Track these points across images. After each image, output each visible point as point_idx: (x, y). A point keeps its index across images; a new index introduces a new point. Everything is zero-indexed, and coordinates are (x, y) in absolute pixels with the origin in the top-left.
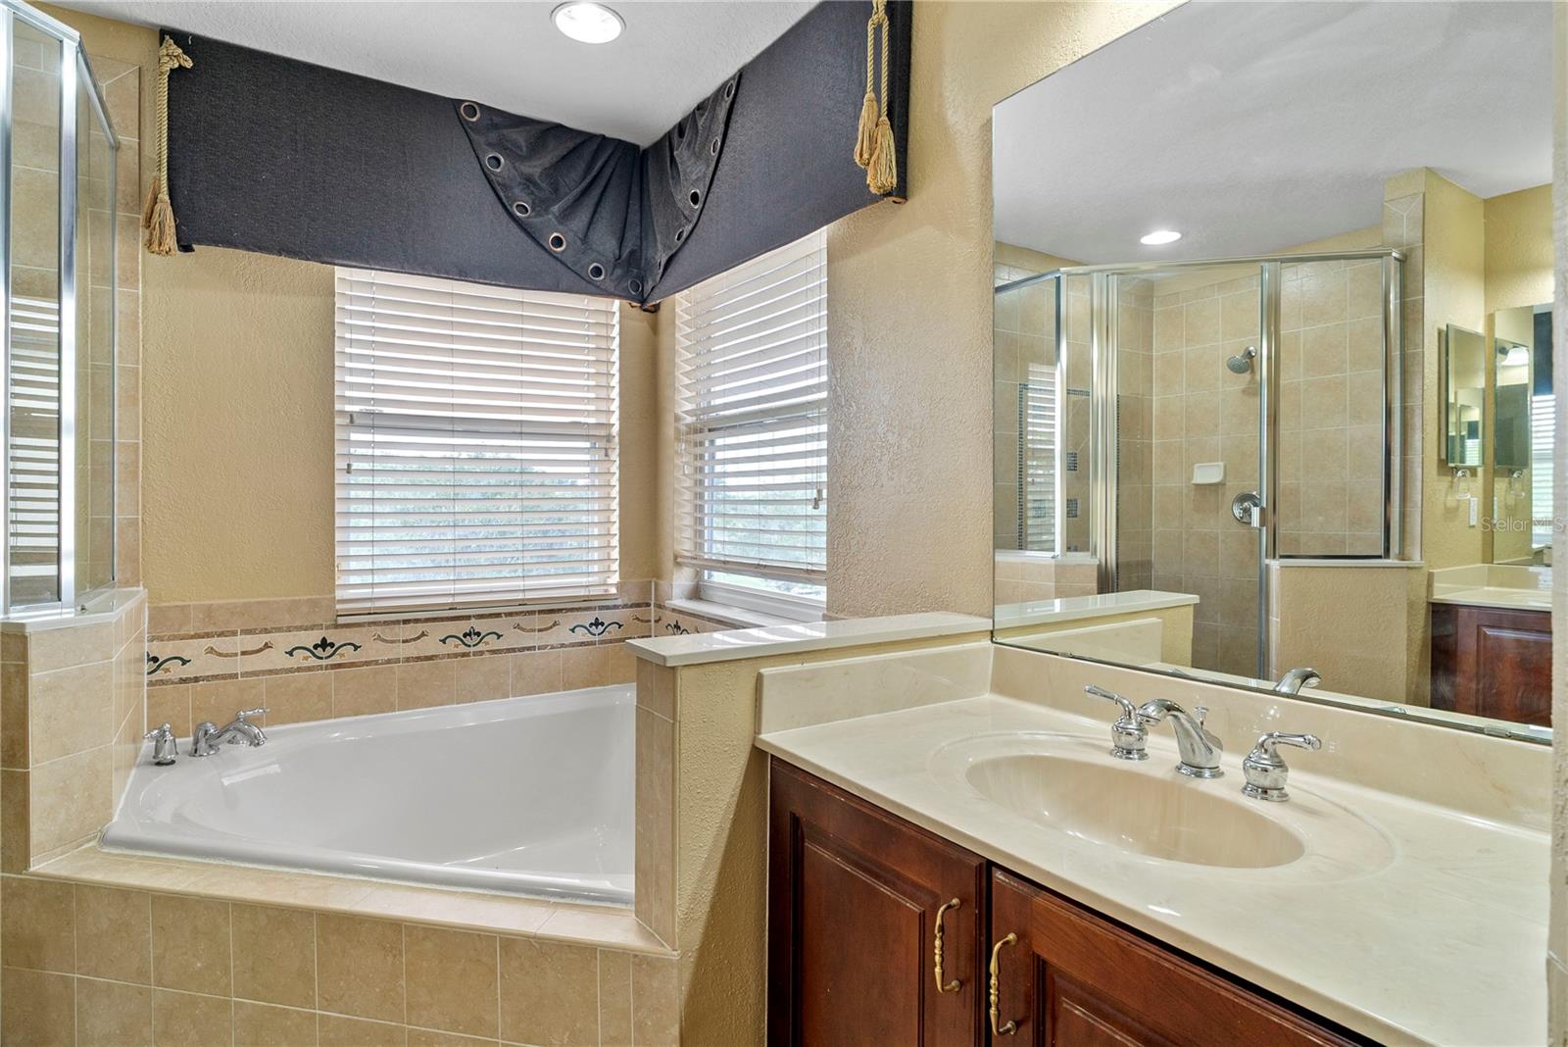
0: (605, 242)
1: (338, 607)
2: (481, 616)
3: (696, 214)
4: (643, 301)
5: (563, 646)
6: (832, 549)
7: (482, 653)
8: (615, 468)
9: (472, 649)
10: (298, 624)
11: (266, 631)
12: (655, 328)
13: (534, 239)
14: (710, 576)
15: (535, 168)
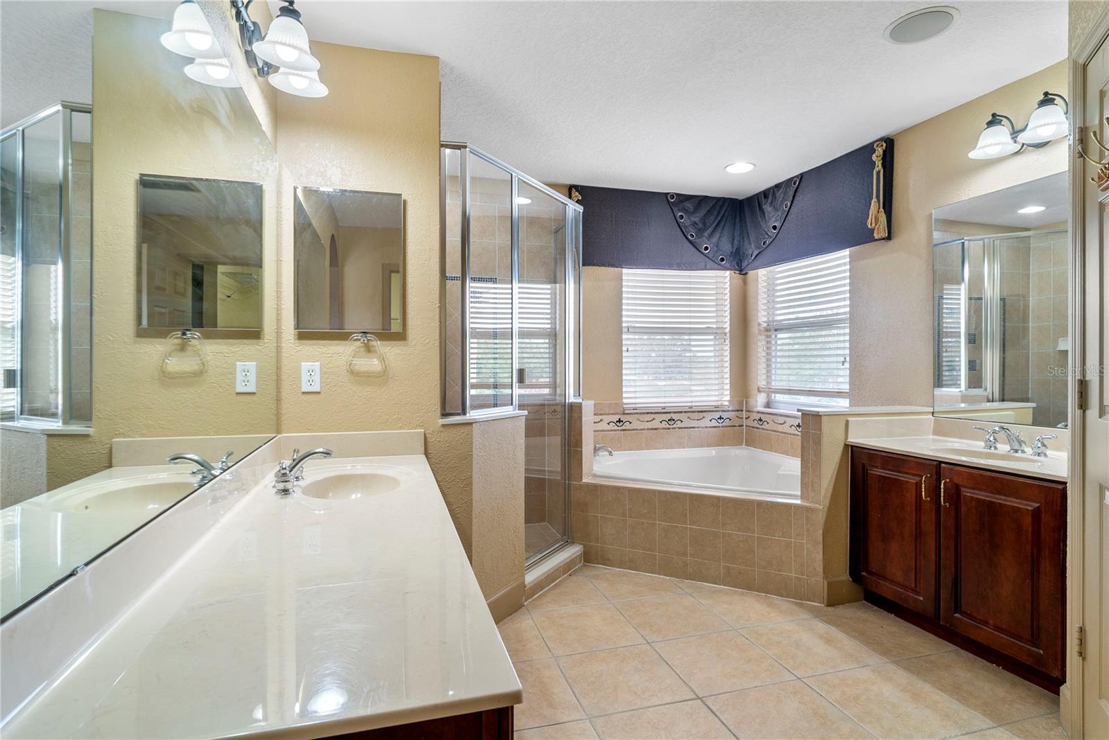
0: (726, 246)
1: (624, 406)
2: (675, 412)
3: (775, 235)
4: (741, 271)
5: (707, 427)
6: (851, 383)
7: (675, 428)
8: (727, 348)
9: (672, 427)
10: (611, 412)
11: (601, 415)
12: (745, 282)
13: (697, 248)
14: (775, 397)
15: (696, 219)
